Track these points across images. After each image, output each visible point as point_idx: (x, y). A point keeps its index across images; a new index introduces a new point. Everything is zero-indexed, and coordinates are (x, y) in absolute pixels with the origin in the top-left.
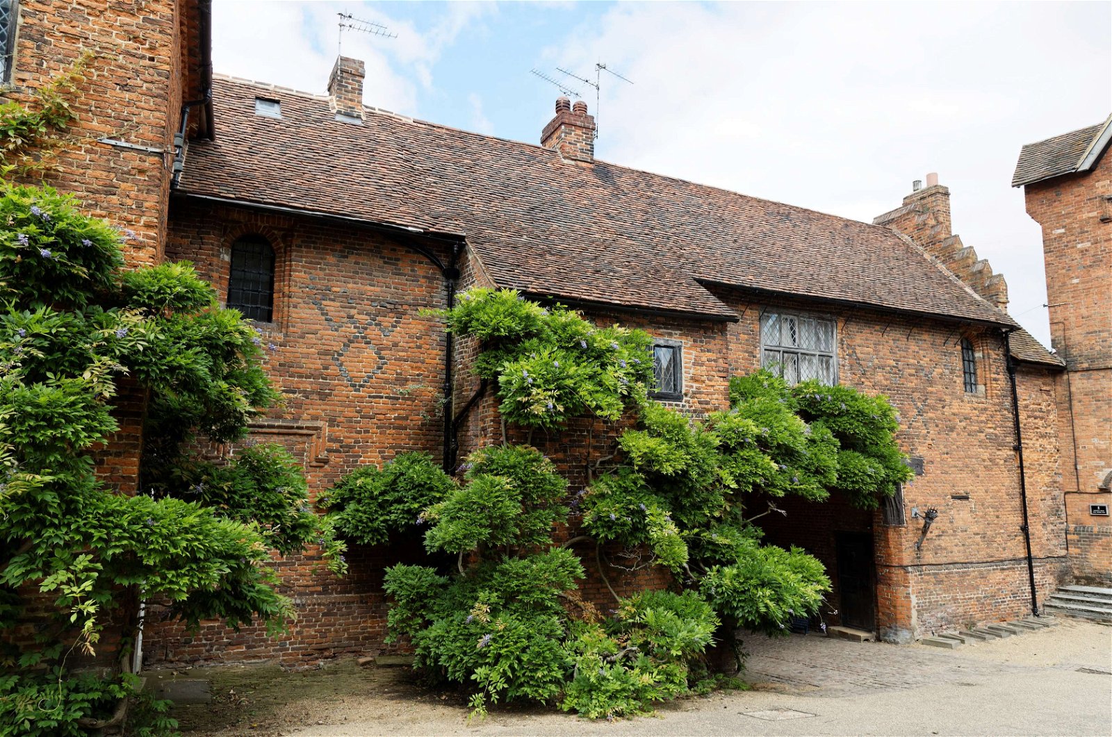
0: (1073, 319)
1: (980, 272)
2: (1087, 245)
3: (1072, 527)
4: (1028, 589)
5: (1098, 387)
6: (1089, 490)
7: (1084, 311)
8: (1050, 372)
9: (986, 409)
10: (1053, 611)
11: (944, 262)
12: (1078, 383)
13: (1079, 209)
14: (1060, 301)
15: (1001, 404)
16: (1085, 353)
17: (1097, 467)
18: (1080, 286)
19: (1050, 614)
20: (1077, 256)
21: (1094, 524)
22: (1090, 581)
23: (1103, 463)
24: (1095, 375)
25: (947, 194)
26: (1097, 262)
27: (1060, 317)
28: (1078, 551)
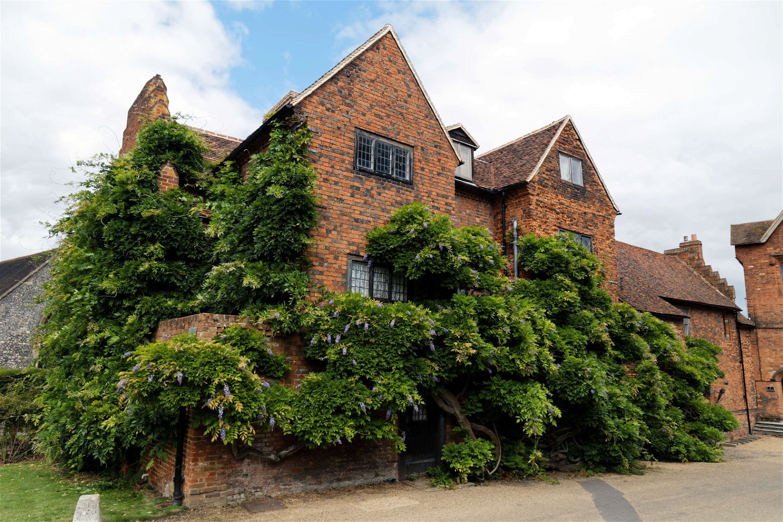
0: (758, 306)
1: (724, 284)
2: (764, 274)
3: (759, 396)
4: (747, 422)
5: (770, 336)
6: (766, 380)
7: (763, 303)
8: (749, 328)
9: (731, 345)
10: (756, 432)
11: (704, 277)
12: (761, 333)
13: (760, 258)
14: (752, 297)
15: (735, 343)
16: (764, 321)
17: (769, 370)
18: (761, 292)
19: (755, 433)
20: (760, 279)
21: (768, 395)
22: (767, 419)
23: (772, 369)
24: (768, 330)
25: (701, 245)
26: (768, 282)
27: (752, 304)
28: (762, 406)
